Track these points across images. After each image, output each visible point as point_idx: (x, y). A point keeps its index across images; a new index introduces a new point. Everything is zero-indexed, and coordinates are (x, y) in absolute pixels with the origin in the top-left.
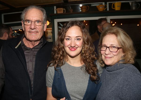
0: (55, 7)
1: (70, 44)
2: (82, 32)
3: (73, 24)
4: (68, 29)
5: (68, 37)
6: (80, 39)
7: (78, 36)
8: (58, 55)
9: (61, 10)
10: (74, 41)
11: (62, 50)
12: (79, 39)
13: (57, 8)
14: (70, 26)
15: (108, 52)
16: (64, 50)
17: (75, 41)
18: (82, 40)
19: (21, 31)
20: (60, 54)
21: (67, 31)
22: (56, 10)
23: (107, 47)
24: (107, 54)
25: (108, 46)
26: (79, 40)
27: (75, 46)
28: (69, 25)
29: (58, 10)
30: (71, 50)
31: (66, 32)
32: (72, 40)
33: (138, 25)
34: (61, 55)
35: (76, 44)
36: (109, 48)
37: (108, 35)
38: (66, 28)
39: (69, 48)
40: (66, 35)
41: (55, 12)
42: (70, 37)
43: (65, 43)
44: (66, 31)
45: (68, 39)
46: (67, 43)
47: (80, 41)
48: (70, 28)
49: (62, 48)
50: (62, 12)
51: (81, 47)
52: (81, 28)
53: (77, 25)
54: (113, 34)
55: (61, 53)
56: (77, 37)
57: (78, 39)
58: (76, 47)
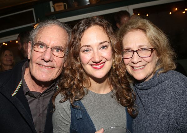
0: (51, 3)
1: (91, 59)
2: (107, 33)
3: (89, 23)
4: (83, 34)
5: (85, 48)
6: (107, 47)
7: (103, 41)
8: (74, 82)
9: (61, 5)
10: (98, 52)
11: (79, 71)
12: (105, 46)
13: (54, 4)
14: (86, 28)
15: (136, 59)
16: (82, 71)
17: (100, 51)
18: (110, 48)
19: (6, 44)
20: (76, 79)
21: (82, 37)
22: (52, 6)
23: (134, 52)
24: (136, 62)
25: (135, 50)
26: (105, 48)
27: (101, 60)
28: (84, 27)
29: (57, 6)
30: (96, 68)
31: (80, 40)
32: (94, 51)
33: (170, 13)
34: (79, 80)
35: (102, 57)
36: (138, 52)
37: (130, 33)
38: (78, 32)
39: (91, 65)
40: (82, 45)
41: (52, 10)
42: (89, 46)
43: (82, 59)
44: (80, 37)
45: (87, 51)
46: (86, 57)
47: (107, 49)
48: (85, 32)
49: (77, 69)
50: (62, 8)
51: (110, 60)
52: (104, 28)
53: (97, 24)
54: (139, 30)
55: (78, 77)
56: (101, 43)
57: (103, 47)
58: (104, 60)
